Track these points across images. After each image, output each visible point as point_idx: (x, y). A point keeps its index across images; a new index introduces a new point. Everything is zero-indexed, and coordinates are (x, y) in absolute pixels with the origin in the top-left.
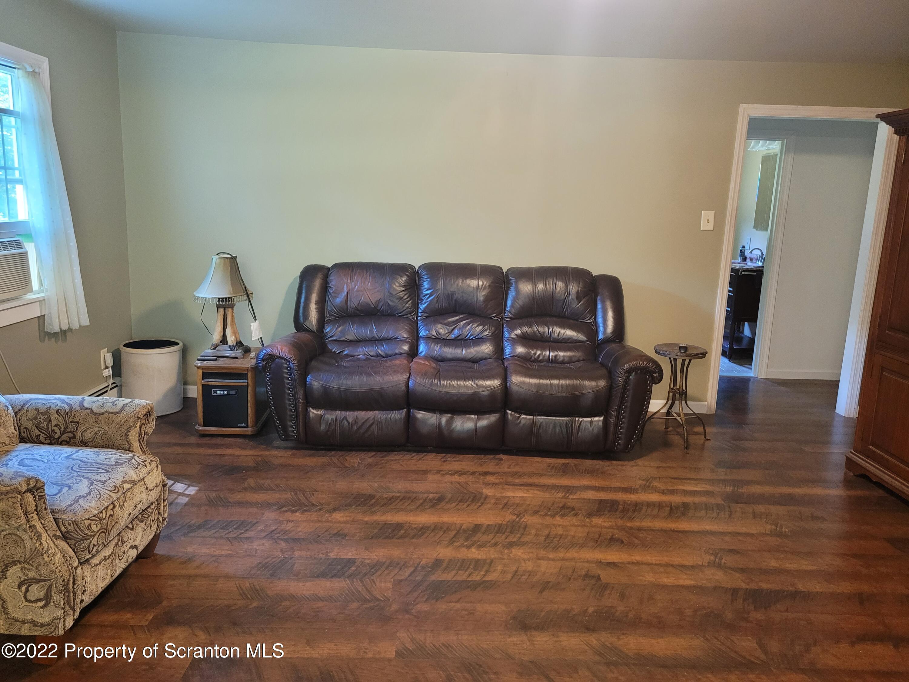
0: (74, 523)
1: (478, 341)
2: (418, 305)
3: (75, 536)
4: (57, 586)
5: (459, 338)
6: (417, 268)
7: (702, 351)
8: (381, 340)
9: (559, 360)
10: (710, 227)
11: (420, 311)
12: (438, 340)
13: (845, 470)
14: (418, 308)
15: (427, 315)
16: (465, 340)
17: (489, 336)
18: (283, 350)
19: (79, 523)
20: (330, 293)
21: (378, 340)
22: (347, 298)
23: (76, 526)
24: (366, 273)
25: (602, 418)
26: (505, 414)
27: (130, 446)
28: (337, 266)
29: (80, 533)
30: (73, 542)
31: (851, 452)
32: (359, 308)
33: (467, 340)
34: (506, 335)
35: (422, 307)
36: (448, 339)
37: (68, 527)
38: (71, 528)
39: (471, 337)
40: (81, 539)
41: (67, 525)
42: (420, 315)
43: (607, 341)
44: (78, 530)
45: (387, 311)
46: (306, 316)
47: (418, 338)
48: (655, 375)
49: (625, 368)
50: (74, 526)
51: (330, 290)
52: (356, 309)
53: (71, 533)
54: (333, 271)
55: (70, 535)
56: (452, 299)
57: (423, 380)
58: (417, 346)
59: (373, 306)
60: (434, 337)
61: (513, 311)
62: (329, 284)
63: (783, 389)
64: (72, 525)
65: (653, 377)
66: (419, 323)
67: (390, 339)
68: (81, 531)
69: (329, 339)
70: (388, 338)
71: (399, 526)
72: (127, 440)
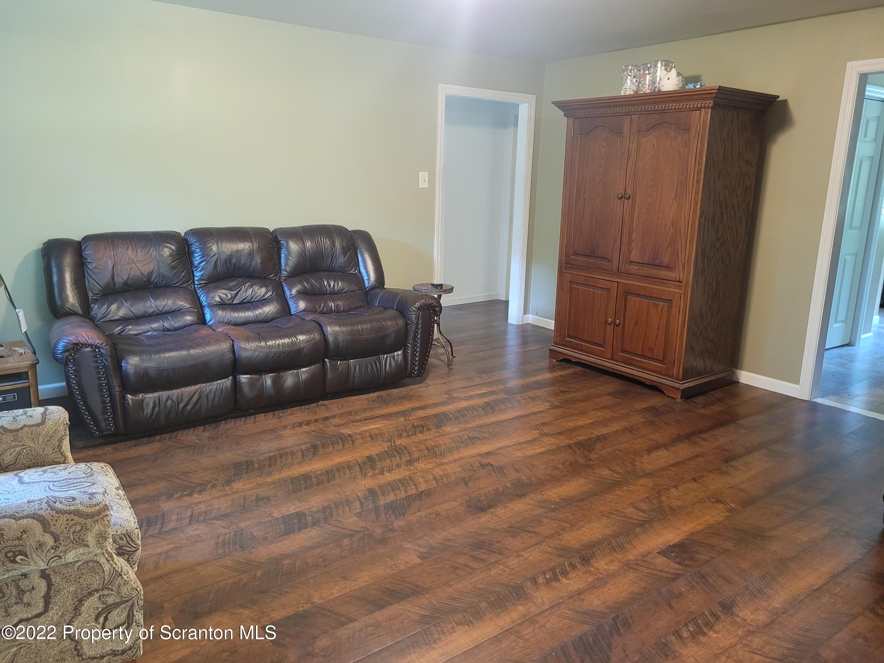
0: (127, 536)
1: (263, 302)
2: (193, 273)
3: (129, 549)
4: (139, 602)
5: (244, 301)
6: (183, 235)
7: (451, 287)
8: (163, 314)
9: (340, 310)
10: (426, 185)
11: (196, 278)
12: (223, 305)
13: (549, 359)
14: (194, 276)
15: (205, 282)
16: (251, 302)
17: (274, 296)
18: (90, 337)
19: (131, 533)
20: (90, 270)
21: (159, 314)
22: (113, 273)
23: (128, 539)
24: (131, 243)
25: (400, 352)
26: (324, 362)
27: (65, 457)
28: (88, 238)
29: (133, 544)
30: (127, 556)
31: (552, 345)
32: (129, 282)
33: (253, 302)
34: (288, 293)
35: (198, 274)
36: (234, 304)
37: (121, 542)
38: (124, 542)
39: (256, 300)
40: (133, 551)
41: (118, 540)
42: (196, 283)
43: (373, 288)
44: (131, 542)
45: (162, 283)
46: (64, 298)
47: (202, 307)
48: (437, 309)
49: (417, 307)
50: (126, 539)
51: (89, 266)
52: (125, 283)
53: (124, 548)
54: (88, 245)
55: (123, 550)
56: (231, 263)
57: (249, 344)
58: (203, 315)
59: (146, 279)
60: (220, 303)
61: (288, 269)
62: (87, 259)
63: (461, 312)
64: (124, 539)
65: (435, 311)
66: (198, 291)
67: (174, 311)
68: (132, 542)
69: (102, 320)
70: (171, 310)
71: (306, 477)
72: (61, 453)
